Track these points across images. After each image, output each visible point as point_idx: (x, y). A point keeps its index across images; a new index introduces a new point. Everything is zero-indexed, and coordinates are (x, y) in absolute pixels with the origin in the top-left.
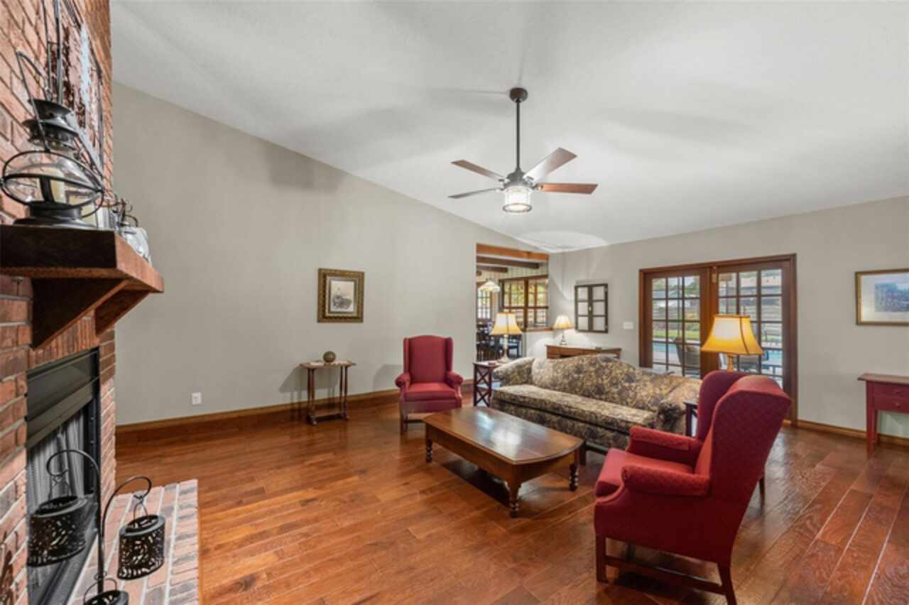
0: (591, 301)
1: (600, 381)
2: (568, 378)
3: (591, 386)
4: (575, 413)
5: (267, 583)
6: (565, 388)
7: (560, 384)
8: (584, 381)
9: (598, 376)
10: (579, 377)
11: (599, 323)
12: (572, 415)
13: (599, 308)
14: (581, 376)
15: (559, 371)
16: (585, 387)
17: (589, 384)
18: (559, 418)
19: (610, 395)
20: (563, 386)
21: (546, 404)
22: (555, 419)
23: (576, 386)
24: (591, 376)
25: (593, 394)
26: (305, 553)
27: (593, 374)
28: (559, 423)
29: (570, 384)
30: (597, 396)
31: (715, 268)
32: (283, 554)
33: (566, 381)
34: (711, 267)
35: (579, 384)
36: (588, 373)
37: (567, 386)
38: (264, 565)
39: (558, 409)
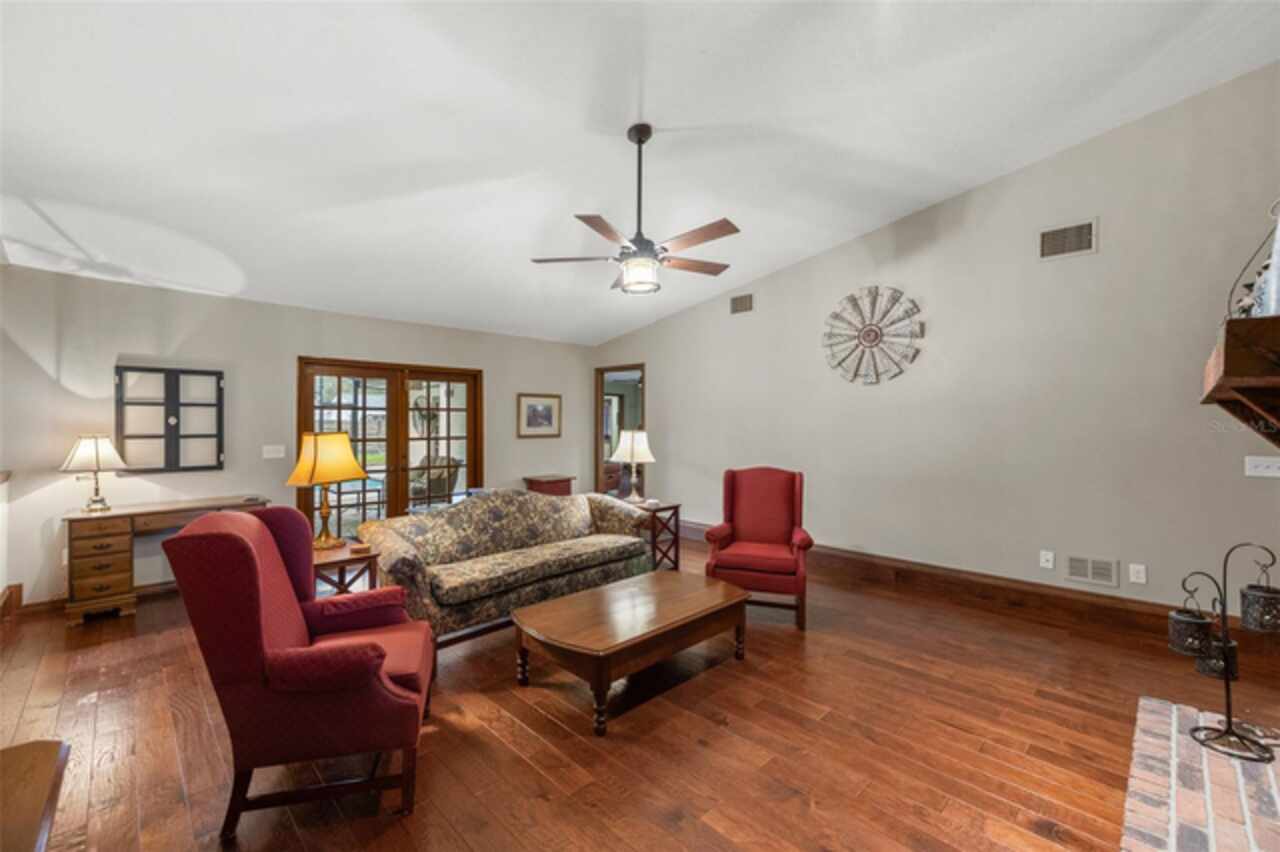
0: (172, 403)
1: (530, 522)
2: (488, 532)
3: (522, 530)
4: (587, 560)
5: (1023, 808)
6: (487, 549)
7: (478, 545)
8: (511, 528)
9: (526, 516)
10: (502, 526)
11: (196, 452)
12: (585, 564)
13: (198, 421)
14: (504, 522)
15: (465, 526)
16: (515, 536)
17: (519, 529)
18: (567, 577)
19: (546, 535)
20: (482, 548)
21: (550, 566)
22: (562, 581)
23: (503, 537)
24: (516, 519)
25: (527, 540)
26: (948, 796)
27: (517, 515)
28: (569, 584)
29: (493, 539)
30: (532, 542)
31: (407, 371)
32: (974, 819)
33: (485, 538)
34: (402, 371)
35: (505, 533)
36: (511, 517)
37: (489, 544)
38: (1011, 829)
39: (567, 565)
